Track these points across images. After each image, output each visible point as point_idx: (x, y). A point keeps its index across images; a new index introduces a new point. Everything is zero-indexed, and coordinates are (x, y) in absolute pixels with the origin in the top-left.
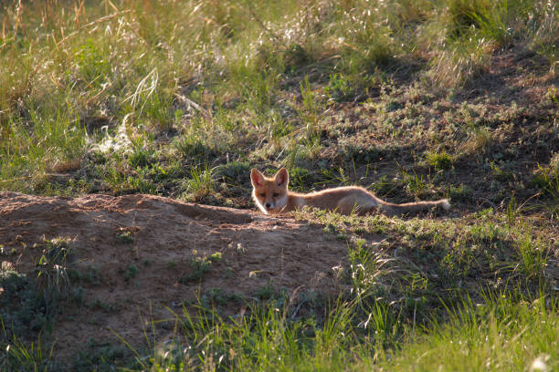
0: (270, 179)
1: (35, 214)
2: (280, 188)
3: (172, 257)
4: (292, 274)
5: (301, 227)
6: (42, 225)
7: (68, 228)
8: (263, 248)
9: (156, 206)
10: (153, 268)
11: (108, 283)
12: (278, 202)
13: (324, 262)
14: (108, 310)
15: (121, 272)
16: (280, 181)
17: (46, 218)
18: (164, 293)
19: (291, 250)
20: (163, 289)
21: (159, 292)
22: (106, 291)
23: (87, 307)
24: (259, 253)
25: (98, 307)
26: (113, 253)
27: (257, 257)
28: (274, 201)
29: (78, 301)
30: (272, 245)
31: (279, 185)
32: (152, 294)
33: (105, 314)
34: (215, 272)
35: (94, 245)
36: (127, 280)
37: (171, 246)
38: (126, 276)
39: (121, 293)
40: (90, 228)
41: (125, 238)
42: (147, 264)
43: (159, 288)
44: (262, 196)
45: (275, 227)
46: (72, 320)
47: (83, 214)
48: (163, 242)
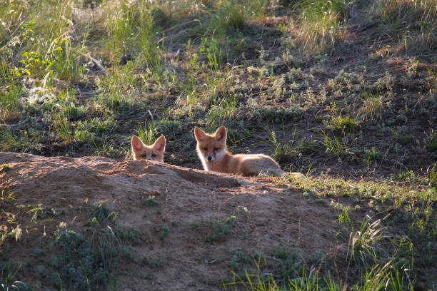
0: (211, 136)
1: (67, 178)
2: (220, 142)
3: (192, 219)
4: (294, 235)
5: (284, 191)
6: (77, 189)
7: (100, 191)
8: (263, 211)
9: (162, 171)
10: (179, 229)
11: (147, 241)
12: (218, 154)
13: (315, 224)
14: (154, 266)
15: (156, 232)
16: (219, 137)
17: (78, 181)
18: (195, 251)
19: (284, 213)
20: (193, 248)
21: (191, 250)
22: (148, 249)
23: (136, 263)
24: (260, 216)
25: (145, 263)
26: (143, 214)
27: (261, 219)
28: (215, 154)
29: (128, 258)
30: (269, 208)
31: (219, 140)
32: (186, 252)
33: (152, 270)
34: (233, 233)
35: (126, 207)
36: (162, 239)
37: (189, 209)
38: (160, 236)
39: (161, 251)
40: (118, 191)
41: (151, 201)
42: (174, 225)
43: (190, 247)
44: (204, 149)
45: (265, 192)
46: (126, 275)
47: (107, 179)
48: (181, 205)
